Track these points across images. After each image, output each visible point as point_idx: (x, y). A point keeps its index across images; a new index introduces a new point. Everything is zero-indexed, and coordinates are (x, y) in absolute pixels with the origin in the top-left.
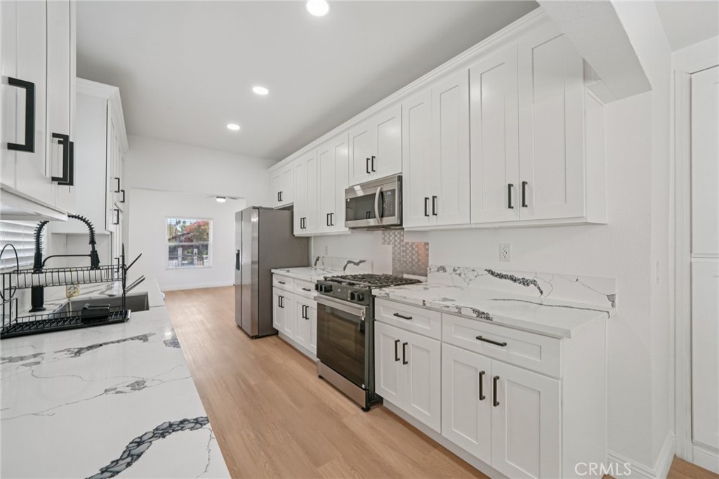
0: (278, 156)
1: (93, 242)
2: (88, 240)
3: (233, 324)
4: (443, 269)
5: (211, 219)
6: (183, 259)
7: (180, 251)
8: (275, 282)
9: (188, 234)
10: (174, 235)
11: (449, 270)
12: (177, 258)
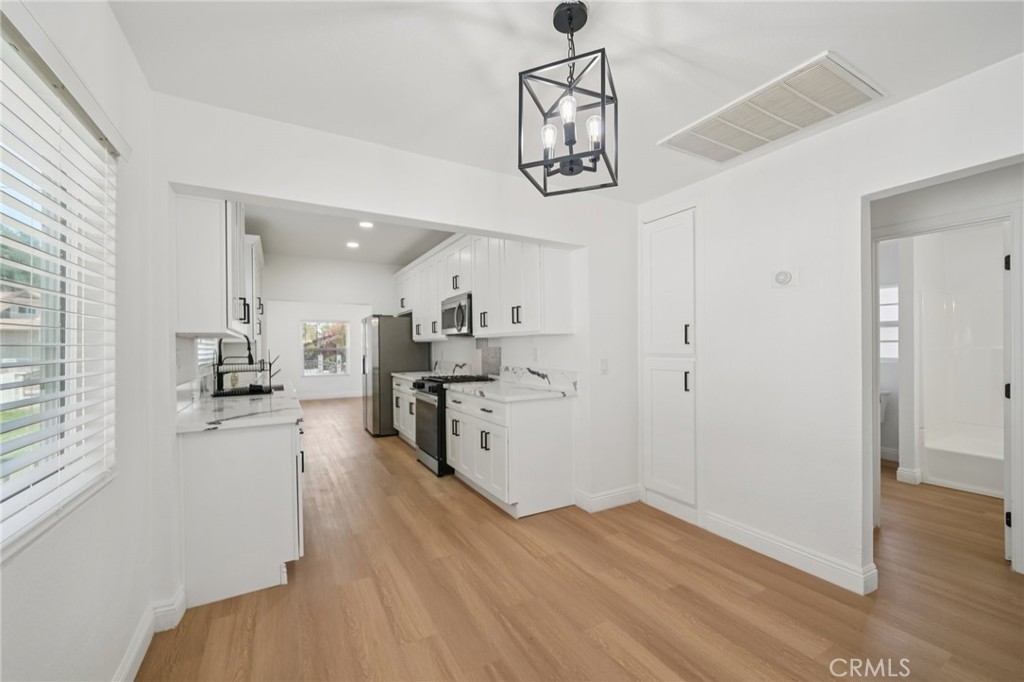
0: (404, 260)
1: (249, 349)
2: (247, 347)
3: (362, 427)
4: (507, 369)
5: (348, 322)
6: (325, 368)
7: (320, 358)
8: (394, 386)
9: (330, 337)
10: (315, 338)
11: (510, 369)
12: (316, 367)
